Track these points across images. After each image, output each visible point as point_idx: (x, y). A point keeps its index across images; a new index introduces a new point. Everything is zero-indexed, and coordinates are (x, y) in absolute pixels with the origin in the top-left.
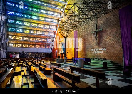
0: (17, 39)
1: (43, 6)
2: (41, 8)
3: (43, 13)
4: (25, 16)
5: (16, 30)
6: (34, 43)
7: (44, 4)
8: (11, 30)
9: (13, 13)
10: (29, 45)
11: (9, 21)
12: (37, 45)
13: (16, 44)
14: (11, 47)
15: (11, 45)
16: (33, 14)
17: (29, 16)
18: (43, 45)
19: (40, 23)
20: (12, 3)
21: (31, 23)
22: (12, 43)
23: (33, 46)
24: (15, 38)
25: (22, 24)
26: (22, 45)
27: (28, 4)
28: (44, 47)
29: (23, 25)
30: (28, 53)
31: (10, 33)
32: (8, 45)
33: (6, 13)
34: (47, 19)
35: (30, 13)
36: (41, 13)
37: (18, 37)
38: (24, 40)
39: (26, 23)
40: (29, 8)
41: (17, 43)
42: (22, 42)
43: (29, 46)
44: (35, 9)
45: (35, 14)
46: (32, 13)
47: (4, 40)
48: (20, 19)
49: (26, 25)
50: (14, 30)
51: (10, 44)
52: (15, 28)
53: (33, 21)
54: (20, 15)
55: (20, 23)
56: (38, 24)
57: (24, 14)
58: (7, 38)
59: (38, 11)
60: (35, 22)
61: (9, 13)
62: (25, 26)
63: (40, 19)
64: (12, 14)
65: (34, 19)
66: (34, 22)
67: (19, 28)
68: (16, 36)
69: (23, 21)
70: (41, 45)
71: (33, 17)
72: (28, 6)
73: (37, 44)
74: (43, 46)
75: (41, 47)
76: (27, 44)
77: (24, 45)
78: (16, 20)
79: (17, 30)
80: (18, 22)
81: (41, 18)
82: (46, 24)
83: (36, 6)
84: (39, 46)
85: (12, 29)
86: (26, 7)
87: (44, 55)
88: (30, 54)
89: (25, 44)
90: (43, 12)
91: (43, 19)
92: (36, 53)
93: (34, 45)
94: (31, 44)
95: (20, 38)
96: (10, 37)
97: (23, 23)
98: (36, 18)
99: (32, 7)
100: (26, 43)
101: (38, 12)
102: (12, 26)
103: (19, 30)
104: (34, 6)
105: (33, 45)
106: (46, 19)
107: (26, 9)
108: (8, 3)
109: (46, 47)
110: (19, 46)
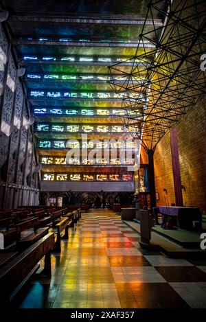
0: (56, 163)
1: (100, 83)
2: (98, 89)
3: (103, 100)
4: (67, 111)
5: (53, 144)
6: (94, 171)
7: (101, 78)
8: (44, 145)
9: (45, 110)
10: (82, 174)
11: (39, 128)
12: (101, 174)
13: (56, 174)
14: (48, 181)
15: (47, 177)
16: (81, 105)
17: (74, 112)
18: (115, 174)
19: (99, 122)
20: (40, 90)
21: (81, 124)
22: (49, 174)
23: (92, 177)
24: (54, 161)
25: (62, 130)
26: (69, 176)
27: (69, 87)
28: (117, 179)
29: (66, 132)
30: (80, 193)
31: (42, 153)
32: (42, 177)
33: (32, 111)
34: (114, 112)
35: (77, 105)
36: (97, 99)
37: (58, 160)
38: (71, 165)
39: (71, 126)
40: (72, 94)
41: (59, 173)
42: (68, 170)
43: (82, 177)
44: (84, 95)
45: (85, 105)
46: (79, 103)
47: (31, 168)
48: (59, 121)
49: (71, 131)
50: (49, 146)
51: (46, 175)
52: (52, 140)
53: (84, 122)
54: (56, 111)
55: (59, 130)
56: (95, 125)
57: (64, 108)
58: (38, 163)
59: (91, 97)
60: (89, 122)
61: (38, 111)
62: (69, 133)
63: (98, 114)
64: (42, 112)
65: (85, 116)
66: (86, 122)
67: (58, 140)
68: (54, 157)
69: (64, 125)
70: (108, 174)
71: (83, 112)
72: (70, 91)
73: (99, 171)
74: (114, 177)
75: (108, 177)
76: (78, 173)
77: (71, 176)
78: (50, 125)
79: (56, 144)
80: (56, 128)
81: (99, 112)
82: (114, 122)
83: (86, 87)
84: (104, 177)
85: (47, 142)
86: (66, 94)
87: (118, 199)
88: (86, 196)
89: (74, 174)
90: (102, 97)
91: (105, 112)
92: (99, 193)
93: (94, 174)
94: (86, 174)
95: (63, 162)
96: (44, 160)
97: (65, 128)
98: (90, 113)
99: (79, 91)
100: (75, 171)
101: (91, 99)
102: (45, 136)
103: (58, 145)
104: (82, 88)
105: (90, 174)
106: (111, 112)
107: (67, 97)
108: (33, 93)
109: (120, 177)
110: (62, 179)
